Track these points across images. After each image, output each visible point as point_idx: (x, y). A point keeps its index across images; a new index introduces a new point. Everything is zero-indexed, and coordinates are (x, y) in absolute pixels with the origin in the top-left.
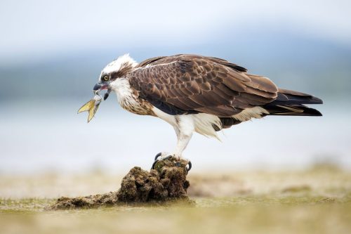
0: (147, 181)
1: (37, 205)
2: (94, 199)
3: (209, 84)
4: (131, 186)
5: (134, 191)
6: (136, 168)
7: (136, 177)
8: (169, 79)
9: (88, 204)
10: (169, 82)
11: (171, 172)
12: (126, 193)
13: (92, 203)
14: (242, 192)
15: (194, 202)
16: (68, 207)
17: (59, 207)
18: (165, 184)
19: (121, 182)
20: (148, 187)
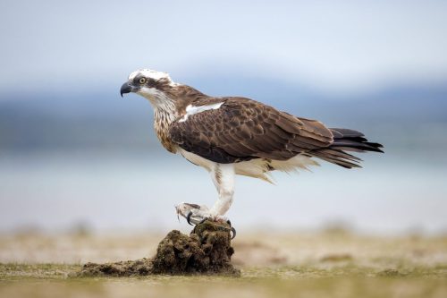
0: (187, 247)
1: (58, 271)
2: (125, 266)
3: (260, 127)
4: (169, 252)
5: (171, 257)
6: (175, 232)
7: (174, 242)
8: (214, 125)
9: (118, 271)
10: (215, 129)
11: (214, 237)
12: (163, 260)
13: (123, 270)
14: (276, 261)
15: (239, 271)
16: (96, 274)
17: (86, 275)
18: (207, 250)
19: (157, 247)
20: (187, 254)
